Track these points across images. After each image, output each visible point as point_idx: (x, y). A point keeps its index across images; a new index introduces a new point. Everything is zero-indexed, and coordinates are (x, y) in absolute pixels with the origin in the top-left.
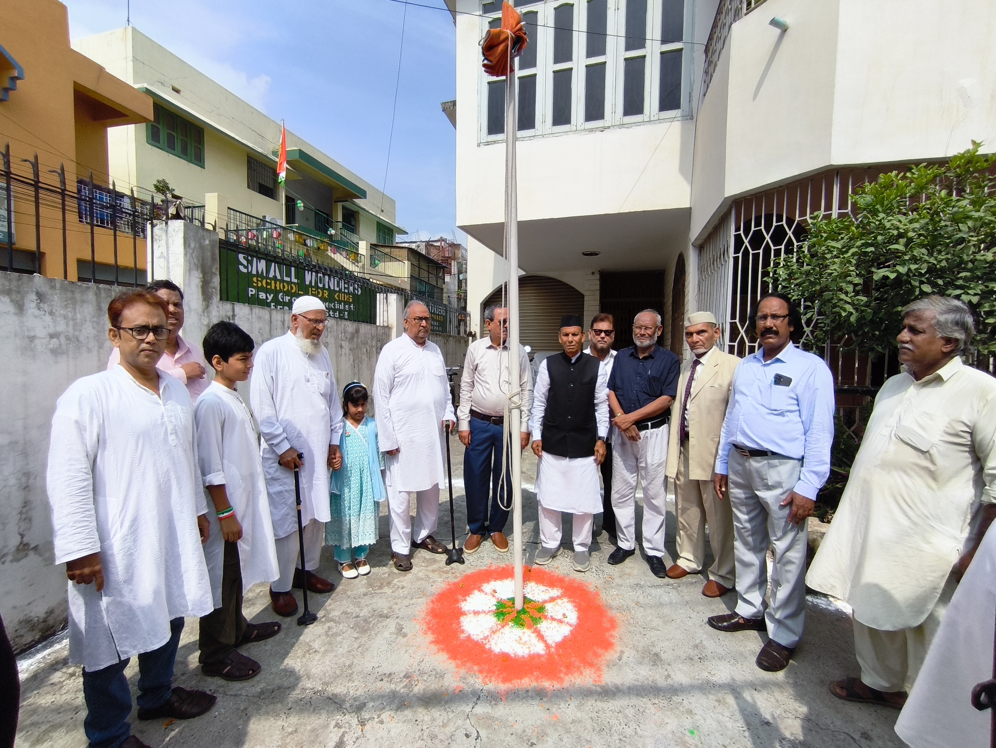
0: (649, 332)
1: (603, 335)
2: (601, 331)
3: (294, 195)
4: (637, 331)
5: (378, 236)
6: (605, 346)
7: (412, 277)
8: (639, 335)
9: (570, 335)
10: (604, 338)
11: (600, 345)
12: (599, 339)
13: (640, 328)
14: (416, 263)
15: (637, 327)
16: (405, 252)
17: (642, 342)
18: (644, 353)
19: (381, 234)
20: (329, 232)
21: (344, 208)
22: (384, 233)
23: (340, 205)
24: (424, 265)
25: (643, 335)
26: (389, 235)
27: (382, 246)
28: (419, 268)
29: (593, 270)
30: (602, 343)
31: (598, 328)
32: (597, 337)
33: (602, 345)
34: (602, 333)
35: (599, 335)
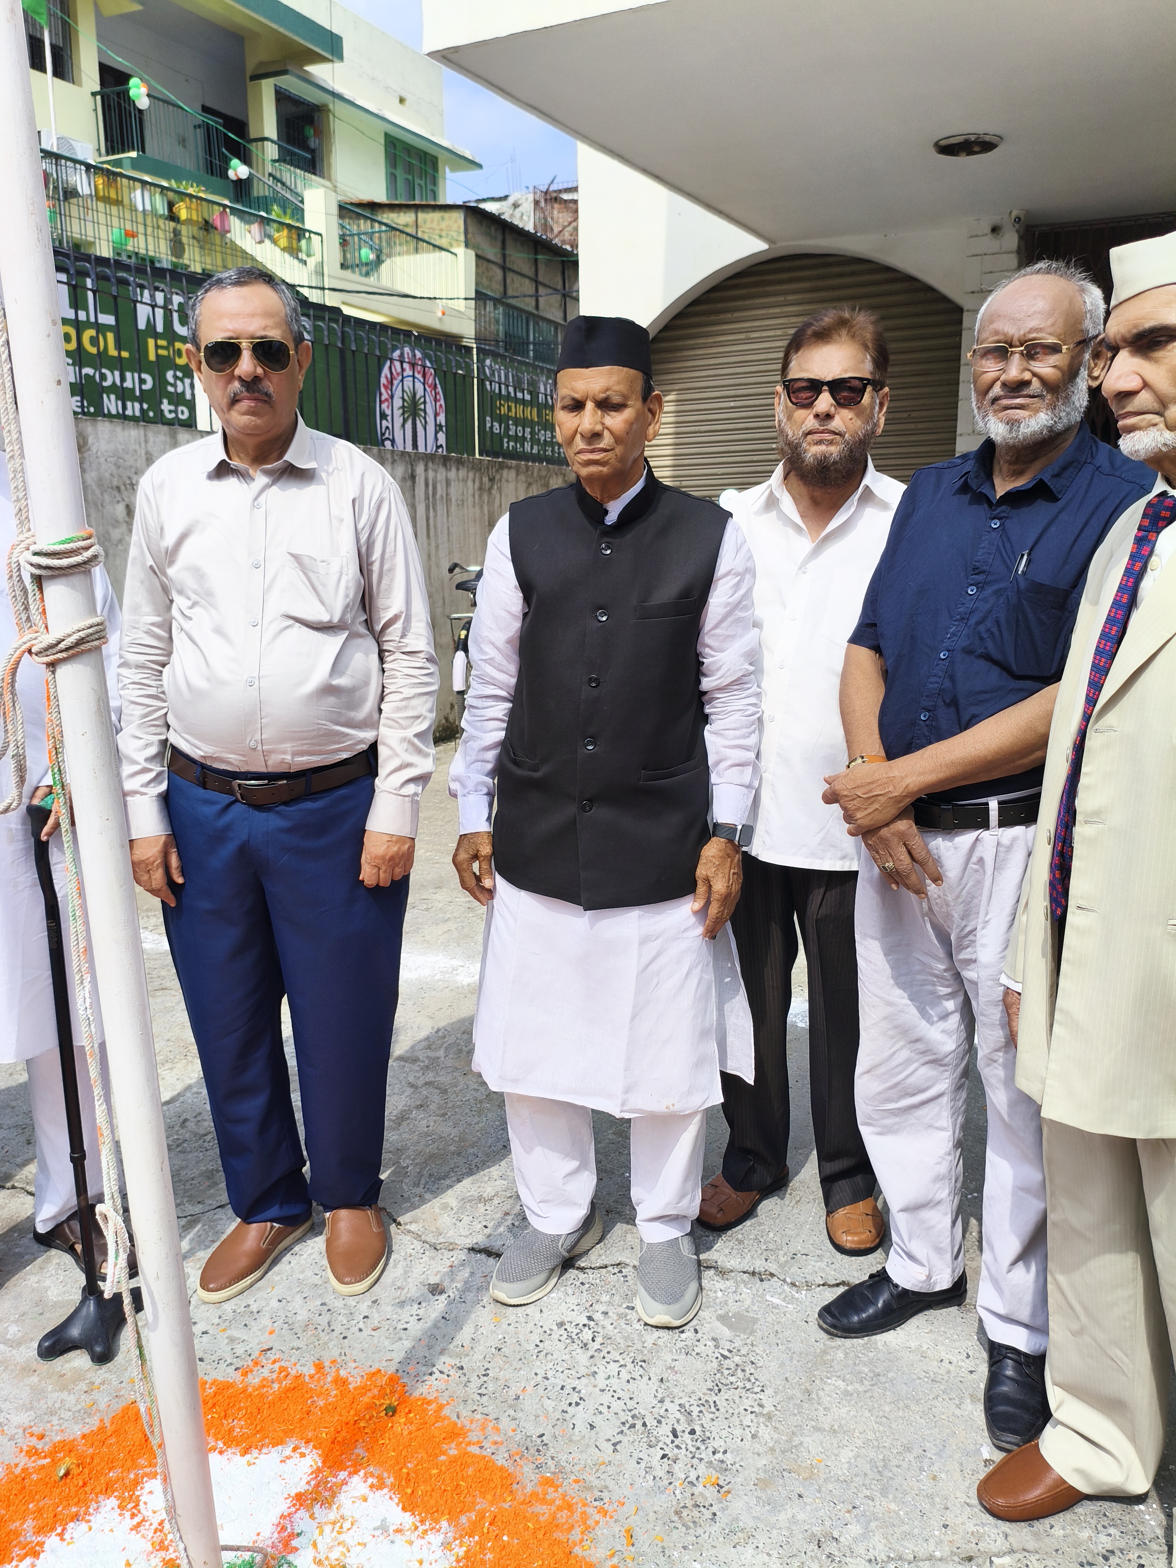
0: (1046, 367)
1: (824, 401)
2: (815, 386)
3: (119, 62)
4: (990, 368)
5: (392, 179)
6: (836, 452)
7: (480, 297)
8: (997, 390)
9: (590, 405)
10: (828, 417)
11: (812, 451)
12: (811, 423)
13: (1002, 352)
14: (492, 253)
15: (987, 353)
16: (457, 220)
17: (1013, 423)
18: (1017, 474)
19: (400, 173)
20: (231, 174)
21: (281, 97)
22: (409, 168)
23: (267, 88)
24: (519, 258)
25: (1017, 387)
26: (423, 174)
27: (391, 207)
28: (504, 268)
29: (996, 219)
30: (820, 442)
31: (806, 375)
32: (801, 413)
33: (822, 448)
34: (819, 392)
35: (809, 405)
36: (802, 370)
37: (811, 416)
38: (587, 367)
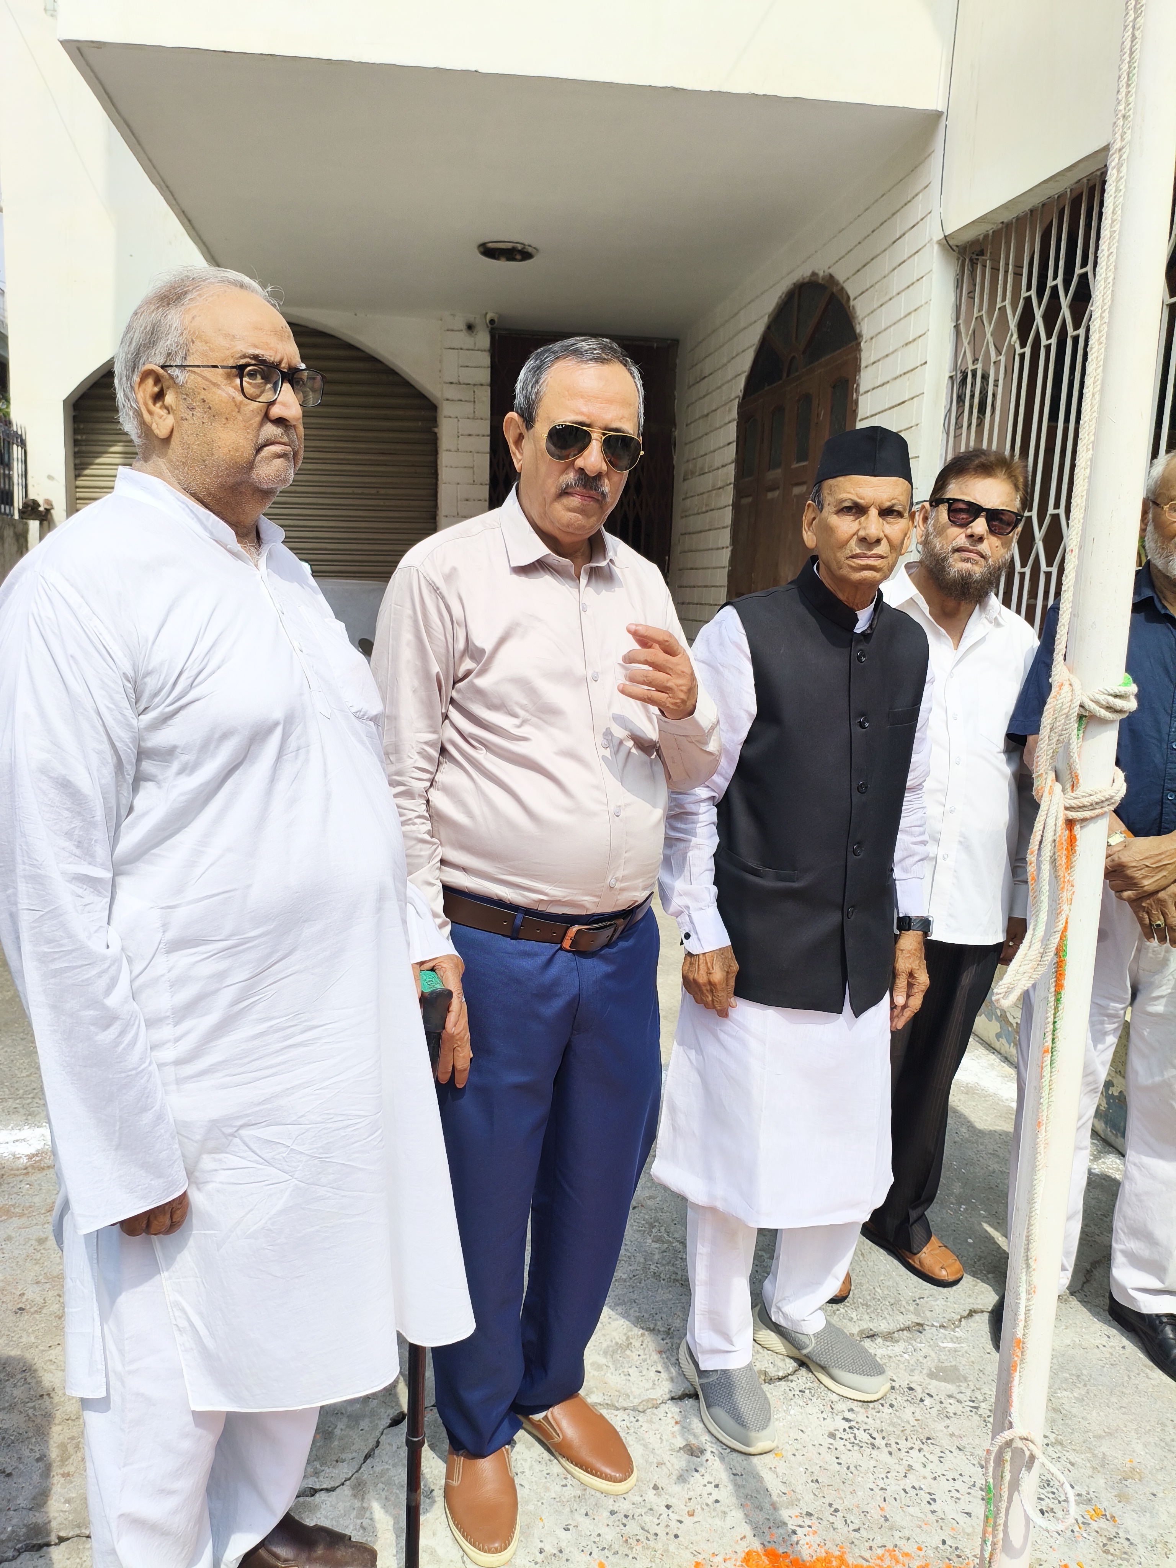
1: (980, 526)
2: (974, 510)
6: (978, 570)
9: (873, 512)
10: (981, 539)
11: (957, 566)
12: (962, 541)
29: (471, 318)
30: (967, 560)
31: (966, 498)
32: (954, 531)
33: (968, 565)
34: (976, 517)
35: (964, 525)
36: (963, 494)
37: (963, 536)
38: (875, 476)
